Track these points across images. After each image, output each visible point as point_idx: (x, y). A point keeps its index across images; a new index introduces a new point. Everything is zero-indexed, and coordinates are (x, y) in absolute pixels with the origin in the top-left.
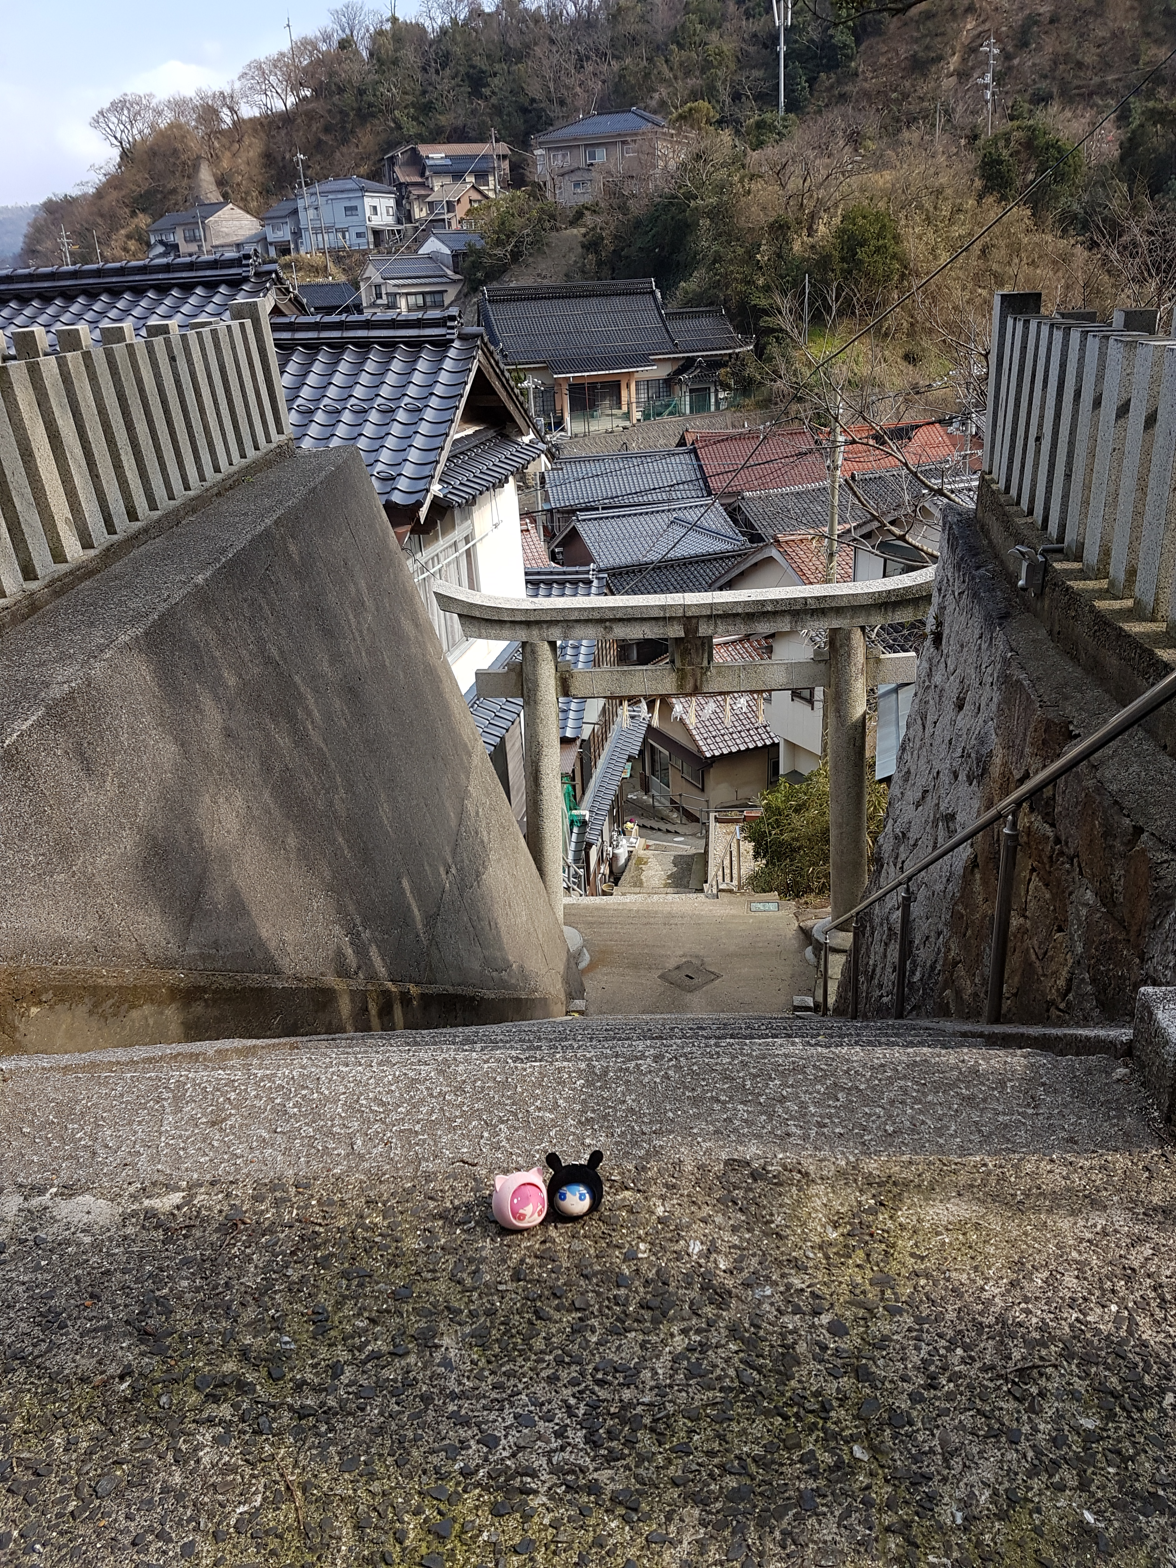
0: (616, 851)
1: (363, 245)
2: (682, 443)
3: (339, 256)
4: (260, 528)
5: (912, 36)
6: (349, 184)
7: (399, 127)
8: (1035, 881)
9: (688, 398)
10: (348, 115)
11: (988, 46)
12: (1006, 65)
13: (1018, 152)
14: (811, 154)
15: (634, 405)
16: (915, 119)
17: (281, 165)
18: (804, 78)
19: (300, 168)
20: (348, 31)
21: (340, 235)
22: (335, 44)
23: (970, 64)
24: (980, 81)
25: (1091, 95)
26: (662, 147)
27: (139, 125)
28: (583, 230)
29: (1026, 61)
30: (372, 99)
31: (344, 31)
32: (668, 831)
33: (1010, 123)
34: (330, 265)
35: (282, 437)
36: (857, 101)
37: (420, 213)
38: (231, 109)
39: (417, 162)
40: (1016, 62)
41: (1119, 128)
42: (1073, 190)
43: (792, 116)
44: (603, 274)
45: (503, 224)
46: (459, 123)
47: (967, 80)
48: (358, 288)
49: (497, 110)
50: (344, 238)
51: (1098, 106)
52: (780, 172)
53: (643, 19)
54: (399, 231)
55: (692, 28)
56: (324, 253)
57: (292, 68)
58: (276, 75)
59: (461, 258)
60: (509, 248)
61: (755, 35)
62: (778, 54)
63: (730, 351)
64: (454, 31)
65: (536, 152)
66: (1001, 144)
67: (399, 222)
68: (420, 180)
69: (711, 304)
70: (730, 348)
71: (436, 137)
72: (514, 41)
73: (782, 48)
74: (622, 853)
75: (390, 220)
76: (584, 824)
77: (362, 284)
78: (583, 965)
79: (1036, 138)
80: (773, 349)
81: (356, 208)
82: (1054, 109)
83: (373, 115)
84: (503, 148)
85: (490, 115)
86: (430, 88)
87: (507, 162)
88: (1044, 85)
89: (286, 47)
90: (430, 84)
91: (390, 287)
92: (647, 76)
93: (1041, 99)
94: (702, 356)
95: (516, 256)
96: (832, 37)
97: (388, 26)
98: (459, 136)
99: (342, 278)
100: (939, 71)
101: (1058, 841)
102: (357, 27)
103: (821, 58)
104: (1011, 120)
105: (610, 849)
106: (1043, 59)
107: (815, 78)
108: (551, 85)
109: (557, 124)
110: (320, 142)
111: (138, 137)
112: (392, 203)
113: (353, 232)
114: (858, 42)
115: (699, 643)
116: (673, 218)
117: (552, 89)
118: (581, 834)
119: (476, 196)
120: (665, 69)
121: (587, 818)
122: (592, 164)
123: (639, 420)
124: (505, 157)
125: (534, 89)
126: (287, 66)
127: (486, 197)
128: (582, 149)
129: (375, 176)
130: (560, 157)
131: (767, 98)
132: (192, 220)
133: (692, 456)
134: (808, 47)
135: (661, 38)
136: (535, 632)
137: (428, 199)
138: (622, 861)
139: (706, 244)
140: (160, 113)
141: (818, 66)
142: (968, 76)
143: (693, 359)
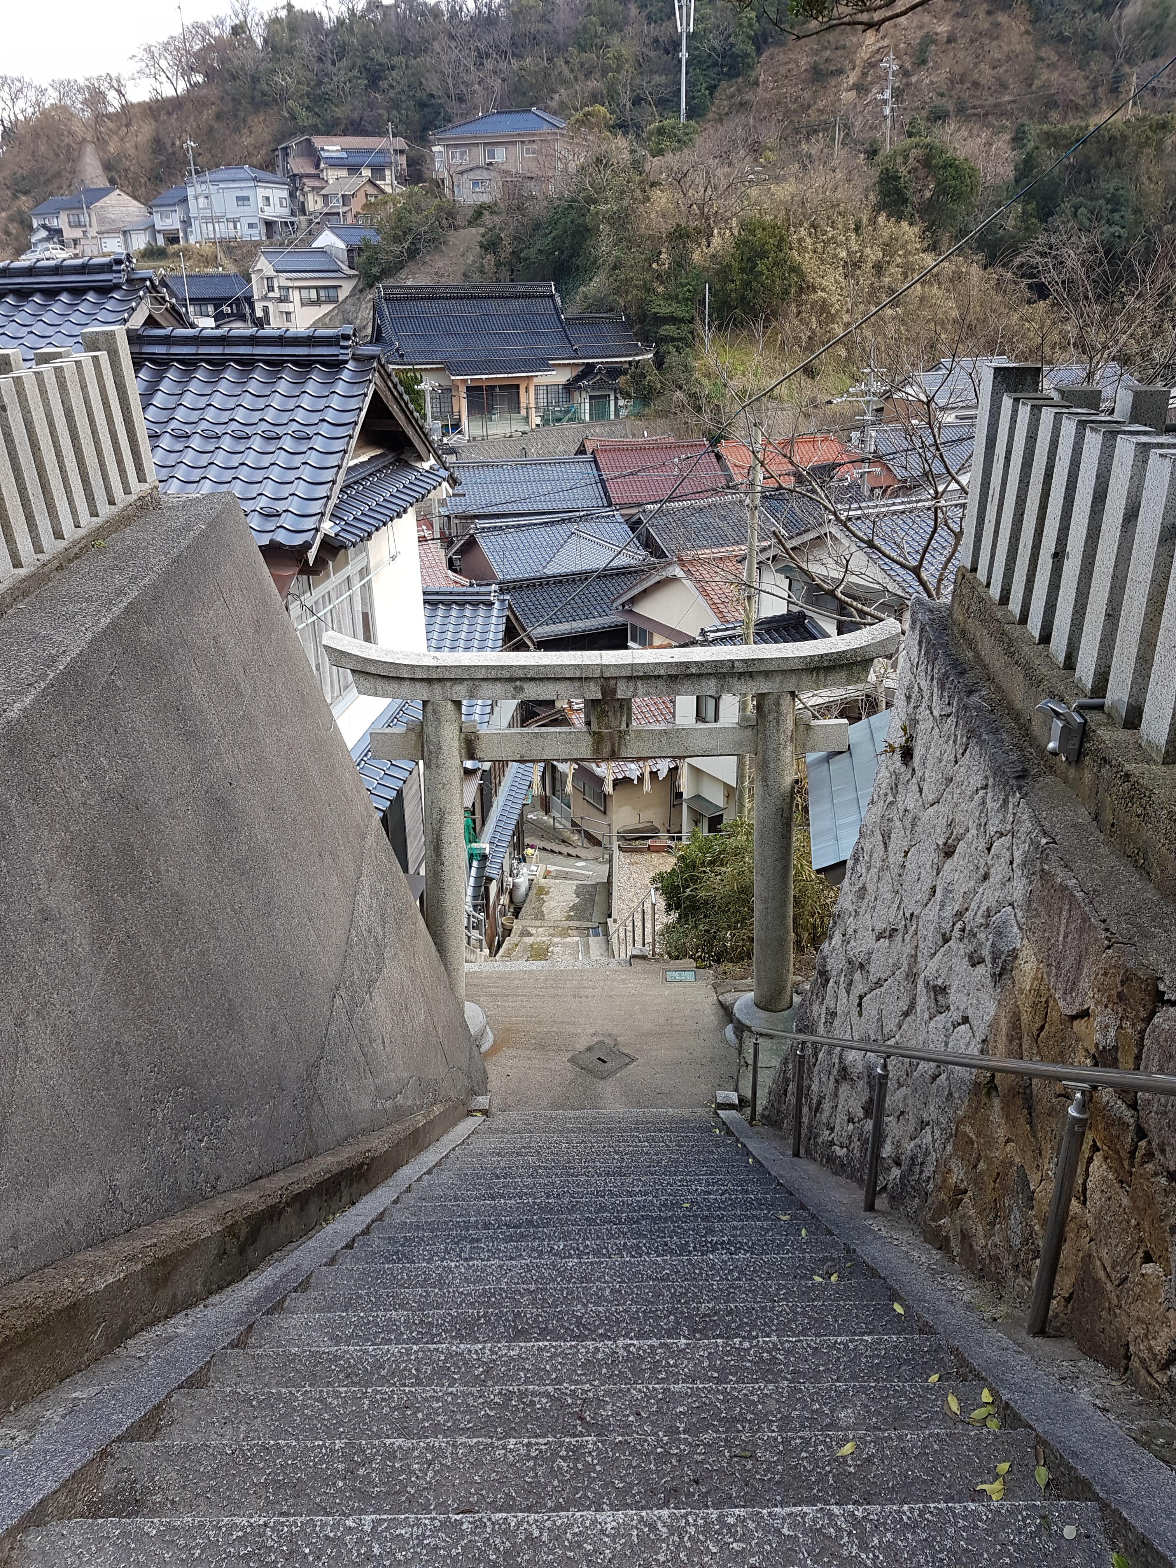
0: (517, 880)
1: (255, 235)
2: (581, 451)
3: (230, 247)
4: (105, 622)
5: (812, 49)
6: (241, 174)
7: (294, 118)
9: (587, 405)
10: (240, 103)
11: (887, 62)
12: (904, 81)
13: (915, 169)
14: (713, 163)
15: (533, 410)
16: (816, 132)
17: (170, 151)
18: (704, 85)
19: (190, 155)
20: (241, 18)
21: (231, 225)
22: (228, 30)
23: (869, 79)
24: (879, 96)
25: (986, 115)
26: (561, 147)
27: (21, 104)
28: (482, 230)
29: (922, 78)
30: (265, 87)
31: (237, 16)
32: (569, 855)
33: (908, 140)
34: (220, 255)
35: (145, 487)
36: (757, 111)
37: (314, 203)
38: (120, 92)
39: (314, 156)
40: (914, 79)
41: (1013, 149)
42: (970, 208)
43: (692, 123)
44: (502, 276)
45: (400, 220)
46: (356, 115)
47: (866, 95)
48: (249, 280)
49: (396, 105)
50: (235, 228)
51: (993, 126)
52: (680, 179)
53: (543, 19)
54: (292, 223)
55: (593, 30)
56: (213, 243)
57: (183, 52)
58: (166, 58)
59: (355, 254)
60: (406, 245)
61: (656, 41)
62: (680, 61)
63: (630, 359)
64: (351, 22)
65: (434, 149)
66: (900, 160)
67: (293, 214)
68: (314, 172)
69: (612, 310)
70: (631, 355)
71: (330, 129)
72: (413, 35)
73: (684, 55)
74: (522, 881)
75: (286, 211)
76: (484, 858)
77: (253, 276)
78: (485, 1047)
79: (933, 157)
80: (673, 358)
81: (247, 198)
82: (951, 127)
83: (266, 104)
84: (400, 143)
85: (388, 110)
86: (326, 80)
87: (404, 157)
88: (939, 102)
89: (177, 32)
90: (326, 75)
91: (282, 280)
92: (547, 76)
93: (938, 116)
94: (602, 363)
95: (413, 253)
96: (732, 45)
97: (283, 14)
98: (356, 128)
99: (232, 269)
100: (840, 84)
101: (1142, 1134)
102: (251, 13)
103: (722, 66)
104: (910, 137)
105: (510, 879)
106: (940, 76)
107: (715, 87)
108: (450, 81)
109: (457, 121)
110: (211, 130)
111: (21, 117)
112: (285, 194)
113: (245, 222)
114: (759, 52)
115: (617, 705)
116: (572, 222)
117: (451, 86)
118: (481, 869)
119: (371, 190)
120: (566, 71)
121: (487, 852)
122: (491, 164)
123: (538, 425)
124: (402, 152)
125: (432, 84)
126: (178, 50)
127: (382, 192)
128: (481, 148)
129: (269, 165)
130: (458, 155)
131: (668, 103)
132: (77, 205)
133: (593, 464)
134: (710, 55)
135: (561, 38)
136: (437, 689)
137: (323, 192)
138: (523, 890)
139: (607, 250)
140: (43, 92)
141: (718, 74)
142: (867, 91)
143: (593, 365)
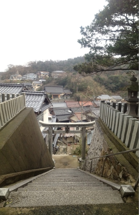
6: (32, 74)
7: (39, 70)
8: (107, 164)
9: (65, 97)
15: (60, 97)
30: (36, 67)
32: (62, 145)
34: (29, 81)
35: (25, 107)
39: (40, 73)
48: (32, 84)
50: (31, 79)
54: (37, 79)
59: (43, 82)
63: (70, 93)
65: (52, 73)
78: (54, 163)
87: (49, 74)
91: (35, 84)
98: (45, 71)
101: (110, 160)
112: (37, 76)
115: (68, 128)
117: (54, 68)
121: (54, 144)
122: (57, 75)
127: (46, 77)
129: (35, 74)
133: (66, 103)
136: (50, 126)
137: (40, 76)
138: (57, 148)
143: (66, 94)
